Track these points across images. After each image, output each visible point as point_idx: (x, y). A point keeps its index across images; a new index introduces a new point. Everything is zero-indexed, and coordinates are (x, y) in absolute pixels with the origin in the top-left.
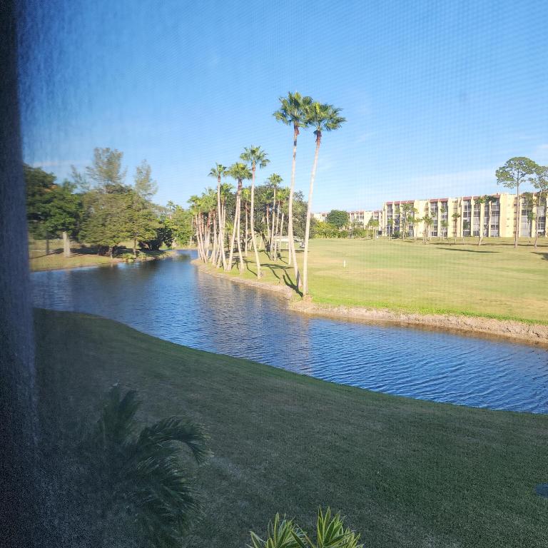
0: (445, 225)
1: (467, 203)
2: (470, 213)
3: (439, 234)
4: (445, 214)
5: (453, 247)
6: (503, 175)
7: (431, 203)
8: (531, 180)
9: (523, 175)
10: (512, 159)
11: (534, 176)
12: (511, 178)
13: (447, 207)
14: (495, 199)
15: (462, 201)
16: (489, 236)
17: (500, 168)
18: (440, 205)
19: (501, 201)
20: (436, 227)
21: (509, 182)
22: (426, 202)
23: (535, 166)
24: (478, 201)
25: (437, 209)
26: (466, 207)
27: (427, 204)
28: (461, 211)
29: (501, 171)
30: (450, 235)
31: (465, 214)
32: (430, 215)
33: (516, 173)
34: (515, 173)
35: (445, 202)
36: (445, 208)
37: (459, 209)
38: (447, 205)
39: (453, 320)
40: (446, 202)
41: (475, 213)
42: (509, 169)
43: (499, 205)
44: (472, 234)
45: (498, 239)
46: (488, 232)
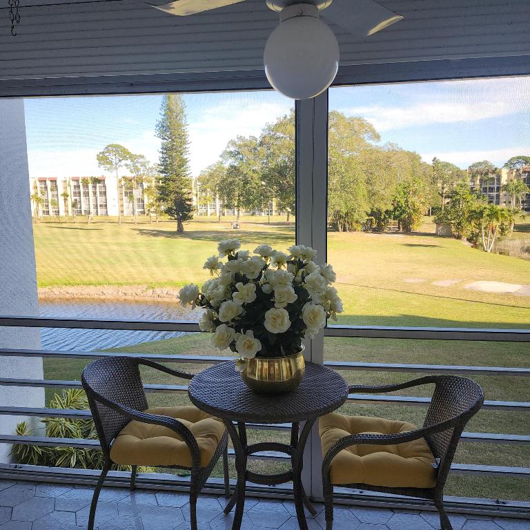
0: (55, 204)
1: (75, 183)
2: (80, 193)
3: (51, 213)
4: (55, 193)
5: (64, 225)
6: (103, 159)
7: (40, 181)
8: (126, 165)
9: (120, 161)
10: (108, 146)
11: (129, 162)
12: (111, 163)
13: (56, 187)
14: (96, 181)
15: (71, 181)
16: (99, 214)
17: (100, 153)
18: (49, 183)
19: (106, 183)
20: (47, 206)
21: (109, 166)
22: (34, 180)
23: (129, 153)
24: (85, 182)
25: (46, 188)
26: (75, 187)
27: (35, 182)
28: (70, 191)
29: (101, 155)
30: (62, 213)
31: (75, 193)
32: (39, 193)
33: (114, 157)
34: (112, 157)
35: (54, 181)
36: (55, 188)
37: (68, 188)
38: (56, 184)
39: (56, 290)
40: (56, 181)
41: (84, 193)
42: (107, 154)
43: (105, 186)
44: (83, 213)
45: (106, 217)
46: (97, 211)
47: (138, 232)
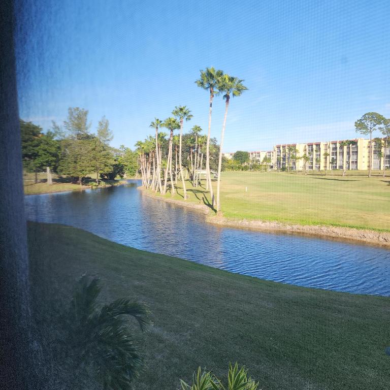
0: (318, 161)
1: (334, 146)
2: (336, 153)
3: (314, 168)
4: (318, 153)
5: (324, 177)
6: (360, 125)
7: (308, 145)
8: (380, 128)
9: (374, 125)
10: (366, 114)
11: (382, 126)
12: (366, 128)
13: (320, 149)
14: (354, 143)
15: (331, 145)
16: (350, 169)
17: (358, 121)
18: (314, 147)
19: (359, 144)
20: (312, 163)
21: (364, 131)
22: (304, 145)
23: (383, 119)
24: (342, 144)
25: (312, 150)
26: (333, 149)
27: (306, 146)
28: (330, 151)
29: (359, 122)
30: (322, 168)
31: (333, 154)
32: (307, 154)
34: (369, 124)
35: (318, 145)
36: (319, 149)
37: (328, 150)
38: (319, 147)
39: (324, 229)
40: (319, 145)
41: (340, 153)
42: (364, 121)
43: (357, 147)
44: (338, 168)
45: (356, 171)
46: (349, 166)
47: (388, 184)
